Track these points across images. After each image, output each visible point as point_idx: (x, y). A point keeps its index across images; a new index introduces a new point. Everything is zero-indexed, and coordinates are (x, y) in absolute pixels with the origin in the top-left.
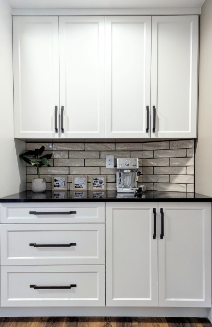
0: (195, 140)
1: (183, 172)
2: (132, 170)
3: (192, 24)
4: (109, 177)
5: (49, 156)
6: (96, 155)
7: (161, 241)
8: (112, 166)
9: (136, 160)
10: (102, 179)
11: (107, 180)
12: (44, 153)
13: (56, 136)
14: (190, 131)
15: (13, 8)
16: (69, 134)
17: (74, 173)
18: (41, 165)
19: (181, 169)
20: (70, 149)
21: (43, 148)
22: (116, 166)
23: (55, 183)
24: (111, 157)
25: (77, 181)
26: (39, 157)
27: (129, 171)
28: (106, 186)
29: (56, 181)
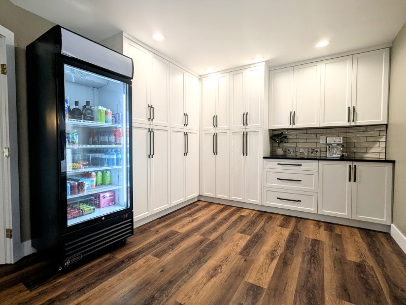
0: (387, 125)
1: (377, 145)
2: (338, 144)
3: (384, 53)
4: (322, 149)
5: (285, 137)
6: (313, 136)
7: (354, 183)
8: (325, 142)
9: (341, 139)
10: (318, 150)
11: (321, 150)
12: (283, 136)
13: (291, 127)
14: (381, 120)
15: (270, 68)
16: (297, 125)
17: (300, 146)
18: (281, 142)
19: (376, 144)
20: (298, 133)
21: (282, 133)
22: (327, 142)
23: (288, 152)
24: (324, 137)
25: (301, 150)
26: (280, 137)
27: (336, 145)
28: (320, 154)
29: (289, 150)
